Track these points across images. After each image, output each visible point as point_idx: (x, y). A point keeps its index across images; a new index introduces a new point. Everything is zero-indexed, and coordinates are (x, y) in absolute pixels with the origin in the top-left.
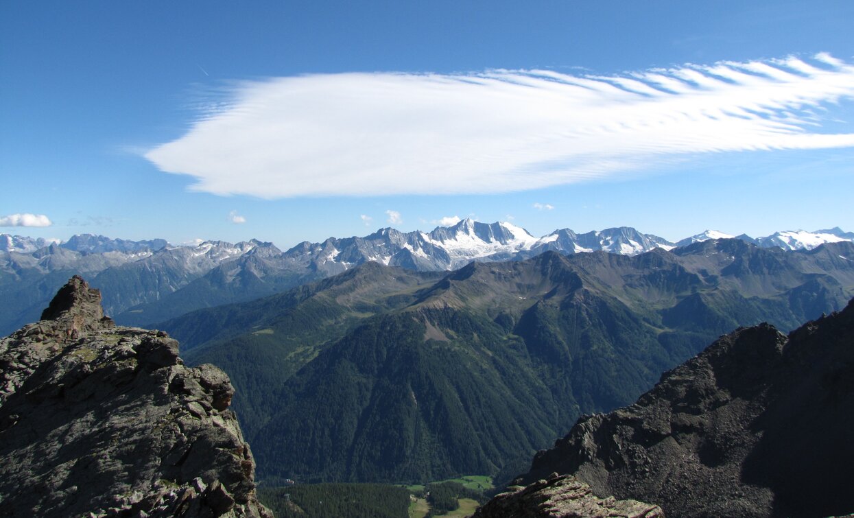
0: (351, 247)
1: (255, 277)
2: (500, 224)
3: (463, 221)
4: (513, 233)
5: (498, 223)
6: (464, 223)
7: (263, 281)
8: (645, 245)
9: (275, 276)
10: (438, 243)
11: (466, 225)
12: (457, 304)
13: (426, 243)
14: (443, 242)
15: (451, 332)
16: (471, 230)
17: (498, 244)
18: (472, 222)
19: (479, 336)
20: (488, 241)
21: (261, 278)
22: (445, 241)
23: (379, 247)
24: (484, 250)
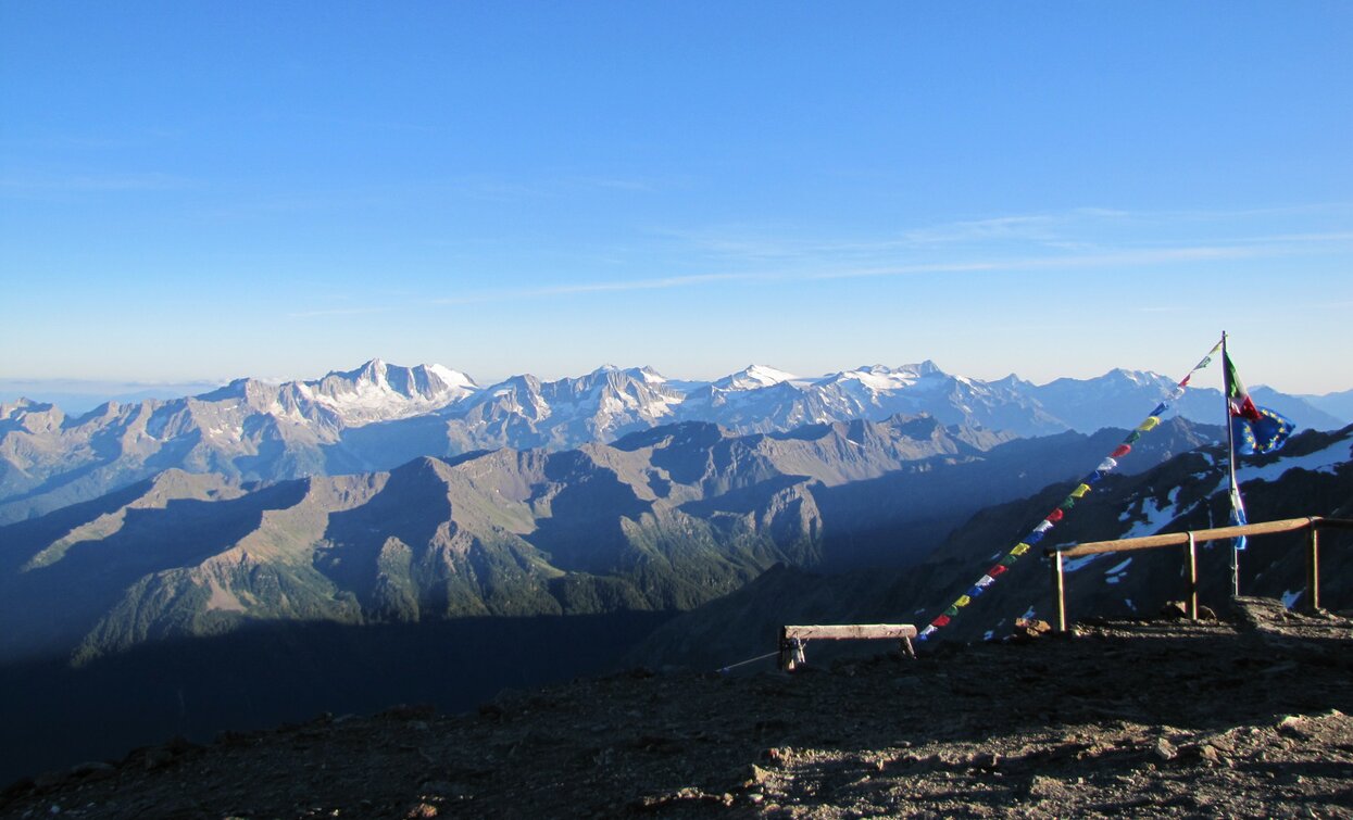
0: (182, 414)
1: (15, 470)
2: (426, 368)
3: (369, 363)
4: (445, 381)
5: (422, 366)
6: (370, 368)
7: (28, 475)
8: (642, 400)
9: (51, 466)
10: (326, 400)
11: (373, 370)
12: (264, 551)
13: (305, 402)
14: (334, 397)
15: (249, 596)
16: (381, 378)
17: (423, 399)
18: (382, 365)
19: (289, 598)
20: (406, 394)
21: (26, 470)
22: (338, 395)
23: (228, 412)
24: (400, 409)
